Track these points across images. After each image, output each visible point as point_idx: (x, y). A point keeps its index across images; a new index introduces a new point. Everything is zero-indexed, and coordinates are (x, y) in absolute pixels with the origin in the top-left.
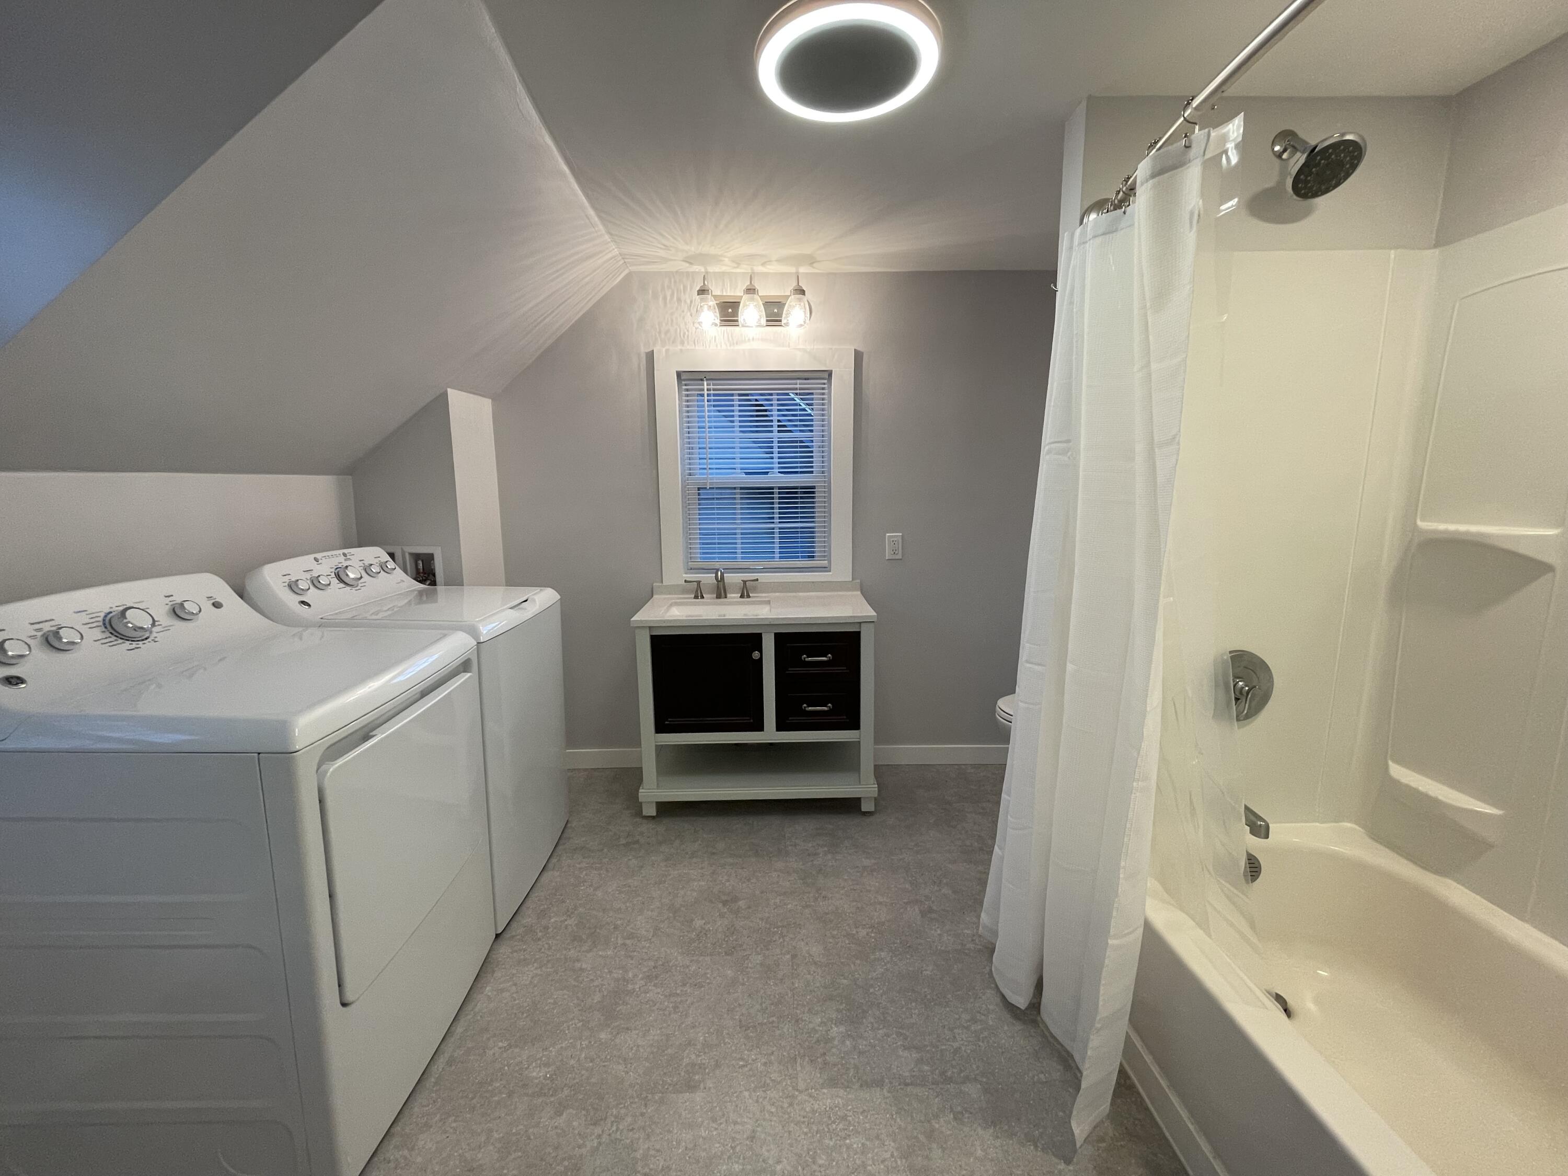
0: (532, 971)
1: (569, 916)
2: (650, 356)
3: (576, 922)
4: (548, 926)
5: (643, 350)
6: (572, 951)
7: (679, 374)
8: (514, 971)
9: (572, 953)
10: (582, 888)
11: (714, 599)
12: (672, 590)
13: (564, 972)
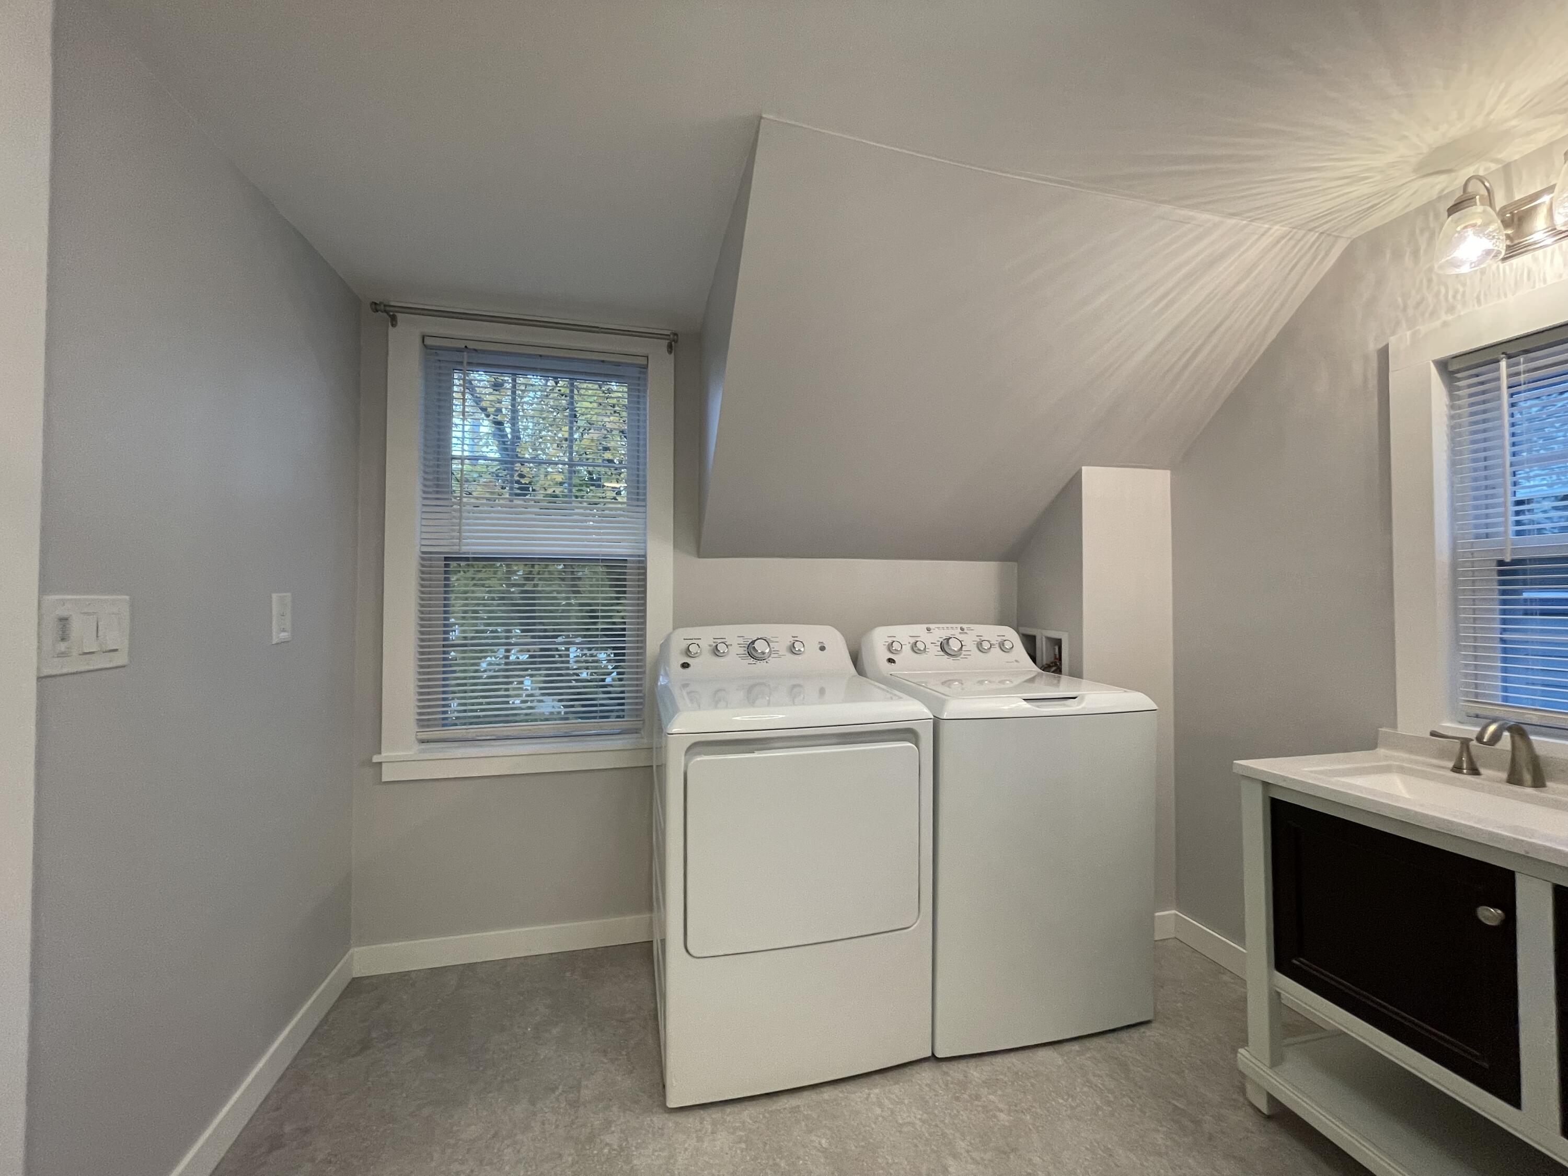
0: (915, 1117)
1: (1009, 1111)
2: (1384, 354)
3: (1007, 1124)
4: (981, 1098)
5: (1373, 347)
6: (963, 1144)
7: (1443, 366)
8: (906, 1102)
9: (961, 1145)
10: (1061, 1101)
11: (1500, 782)
12: (1411, 745)
13: (932, 1150)
